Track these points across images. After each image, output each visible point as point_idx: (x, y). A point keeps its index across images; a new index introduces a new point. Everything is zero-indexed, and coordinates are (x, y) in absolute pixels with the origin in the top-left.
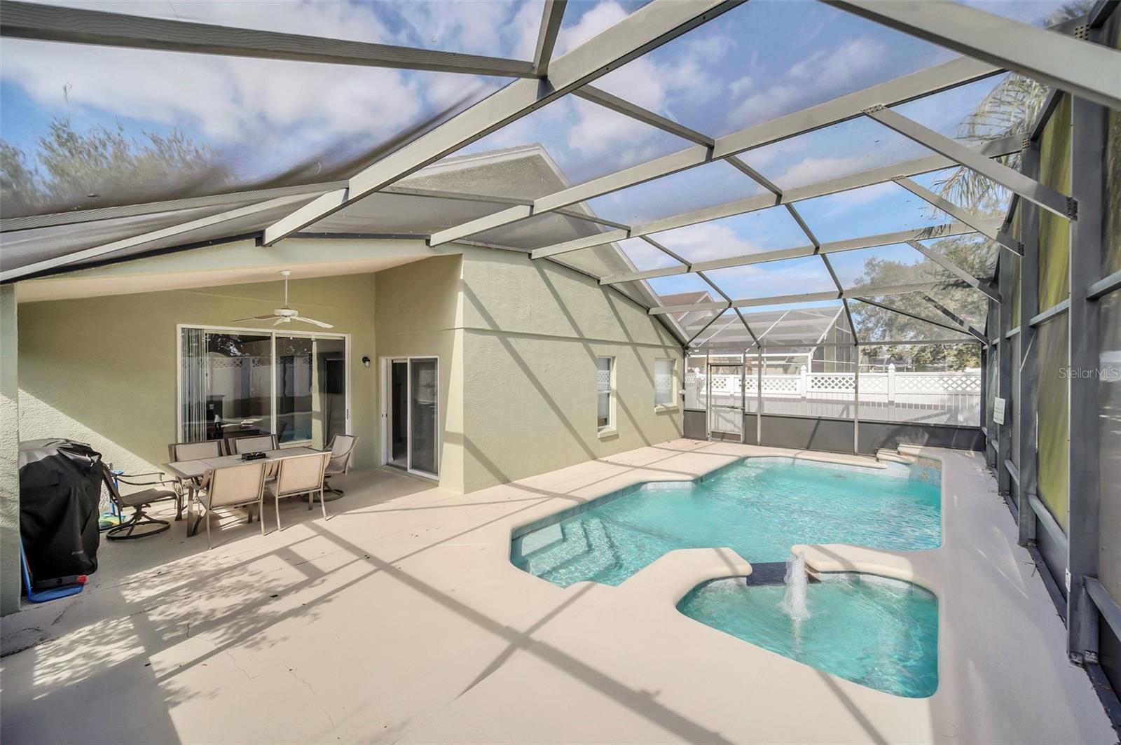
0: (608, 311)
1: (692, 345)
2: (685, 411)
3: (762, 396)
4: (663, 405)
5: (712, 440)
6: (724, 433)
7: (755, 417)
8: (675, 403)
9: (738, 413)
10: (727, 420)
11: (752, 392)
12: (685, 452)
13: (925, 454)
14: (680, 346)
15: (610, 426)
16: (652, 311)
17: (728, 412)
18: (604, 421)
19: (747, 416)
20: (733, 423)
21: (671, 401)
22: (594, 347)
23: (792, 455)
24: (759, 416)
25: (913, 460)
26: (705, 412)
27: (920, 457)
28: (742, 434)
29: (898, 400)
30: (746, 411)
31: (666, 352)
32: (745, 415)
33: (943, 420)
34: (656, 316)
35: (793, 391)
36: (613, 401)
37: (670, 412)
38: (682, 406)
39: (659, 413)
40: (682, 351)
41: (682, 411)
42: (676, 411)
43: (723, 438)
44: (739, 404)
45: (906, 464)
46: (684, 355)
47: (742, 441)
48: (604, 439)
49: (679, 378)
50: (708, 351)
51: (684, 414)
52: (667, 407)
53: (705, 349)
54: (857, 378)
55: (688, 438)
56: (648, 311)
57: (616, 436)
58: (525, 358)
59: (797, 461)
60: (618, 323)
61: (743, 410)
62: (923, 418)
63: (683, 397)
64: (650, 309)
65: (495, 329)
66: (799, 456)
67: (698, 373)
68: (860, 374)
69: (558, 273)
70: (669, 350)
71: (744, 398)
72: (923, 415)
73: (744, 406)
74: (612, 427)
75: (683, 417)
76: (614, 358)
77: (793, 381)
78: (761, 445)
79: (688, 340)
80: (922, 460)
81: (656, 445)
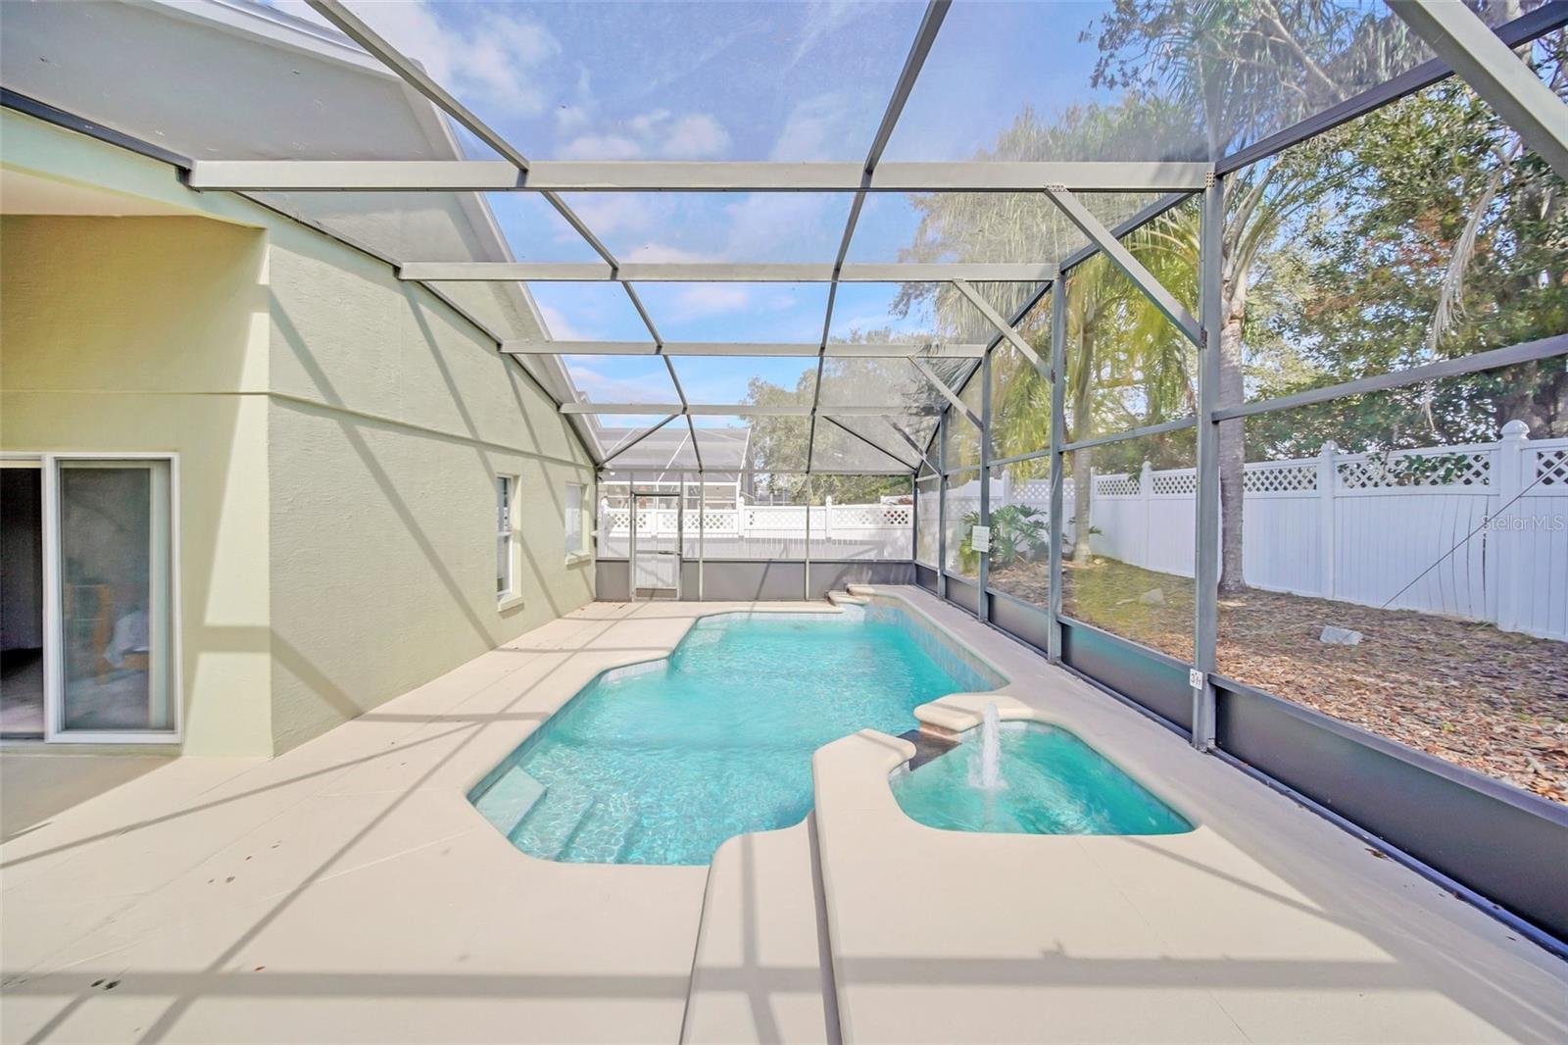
0: (510, 400)
1: (608, 465)
2: (597, 561)
3: (704, 536)
4: (572, 554)
5: (637, 601)
6: (654, 590)
7: (696, 564)
8: (586, 550)
9: (671, 561)
10: (646, 572)
11: (691, 532)
12: (619, 620)
13: (879, 592)
14: (591, 466)
15: (511, 590)
16: (564, 409)
17: (649, 560)
18: (501, 585)
19: (685, 564)
20: (666, 574)
21: (580, 548)
22: (492, 456)
23: (748, 609)
24: (701, 562)
25: (868, 599)
26: (628, 561)
27: (875, 595)
28: (677, 587)
29: (835, 536)
30: (684, 556)
31: (578, 473)
32: (682, 561)
33: (872, 556)
34: (565, 415)
35: (729, 530)
36: (514, 549)
37: (581, 563)
38: (594, 554)
39: (570, 567)
40: (594, 474)
41: (593, 562)
42: (588, 562)
43: (652, 596)
44: (673, 547)
45: (862, 605)
46: (597, 478)
47: (678, 598)
48: (507, 613)
49: (590, 513)
50: (632, 475)
51: (597, 566)
52: (579, 557)
53: (631, 472)
54: (808, 511)
55: (602, 601)
56: (559, 407)
57: (520, 607)
58: (388, 468)
59: (754, 615)
60: (523, 420)
61: (680, 555)
62: (857, 555)
63: (595, 540)
64: (562, 404)
65: (334, 406)
66: (756, 609)
67: (606, 507)
68: (811, 508)
69: (442, 317)
70: (581, 470)
71: (681, 540)
72: (857, 551)
73: (681, 550)
74: (514, 591)
75: (594, 571)
76: (516, 477)
77: (729, 516)
78: (703, 601)
79: (604, 458)
80: (876, 598)
81: (567, 616)
